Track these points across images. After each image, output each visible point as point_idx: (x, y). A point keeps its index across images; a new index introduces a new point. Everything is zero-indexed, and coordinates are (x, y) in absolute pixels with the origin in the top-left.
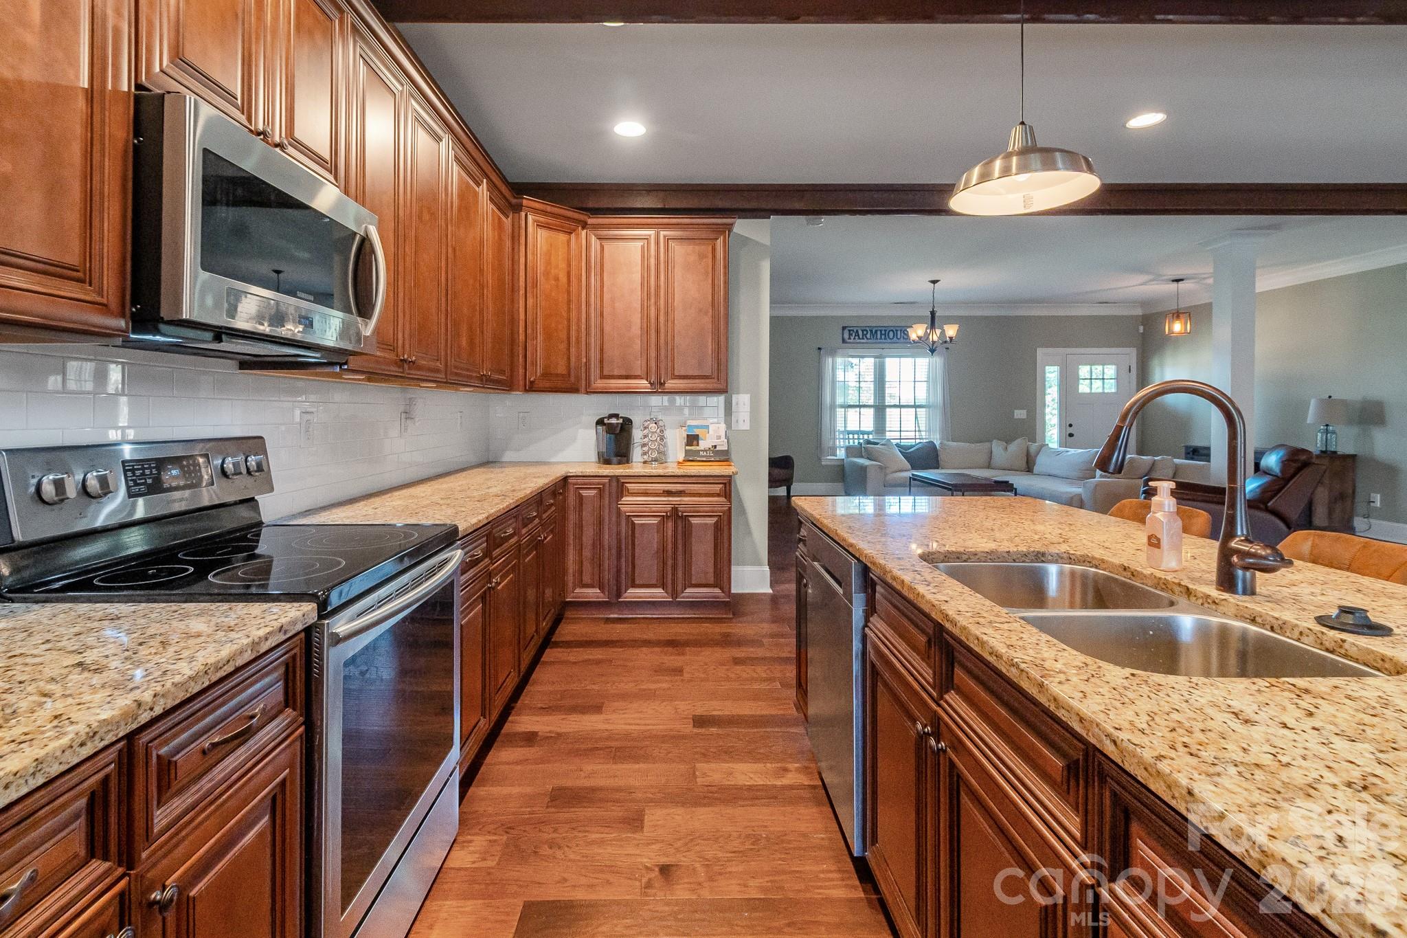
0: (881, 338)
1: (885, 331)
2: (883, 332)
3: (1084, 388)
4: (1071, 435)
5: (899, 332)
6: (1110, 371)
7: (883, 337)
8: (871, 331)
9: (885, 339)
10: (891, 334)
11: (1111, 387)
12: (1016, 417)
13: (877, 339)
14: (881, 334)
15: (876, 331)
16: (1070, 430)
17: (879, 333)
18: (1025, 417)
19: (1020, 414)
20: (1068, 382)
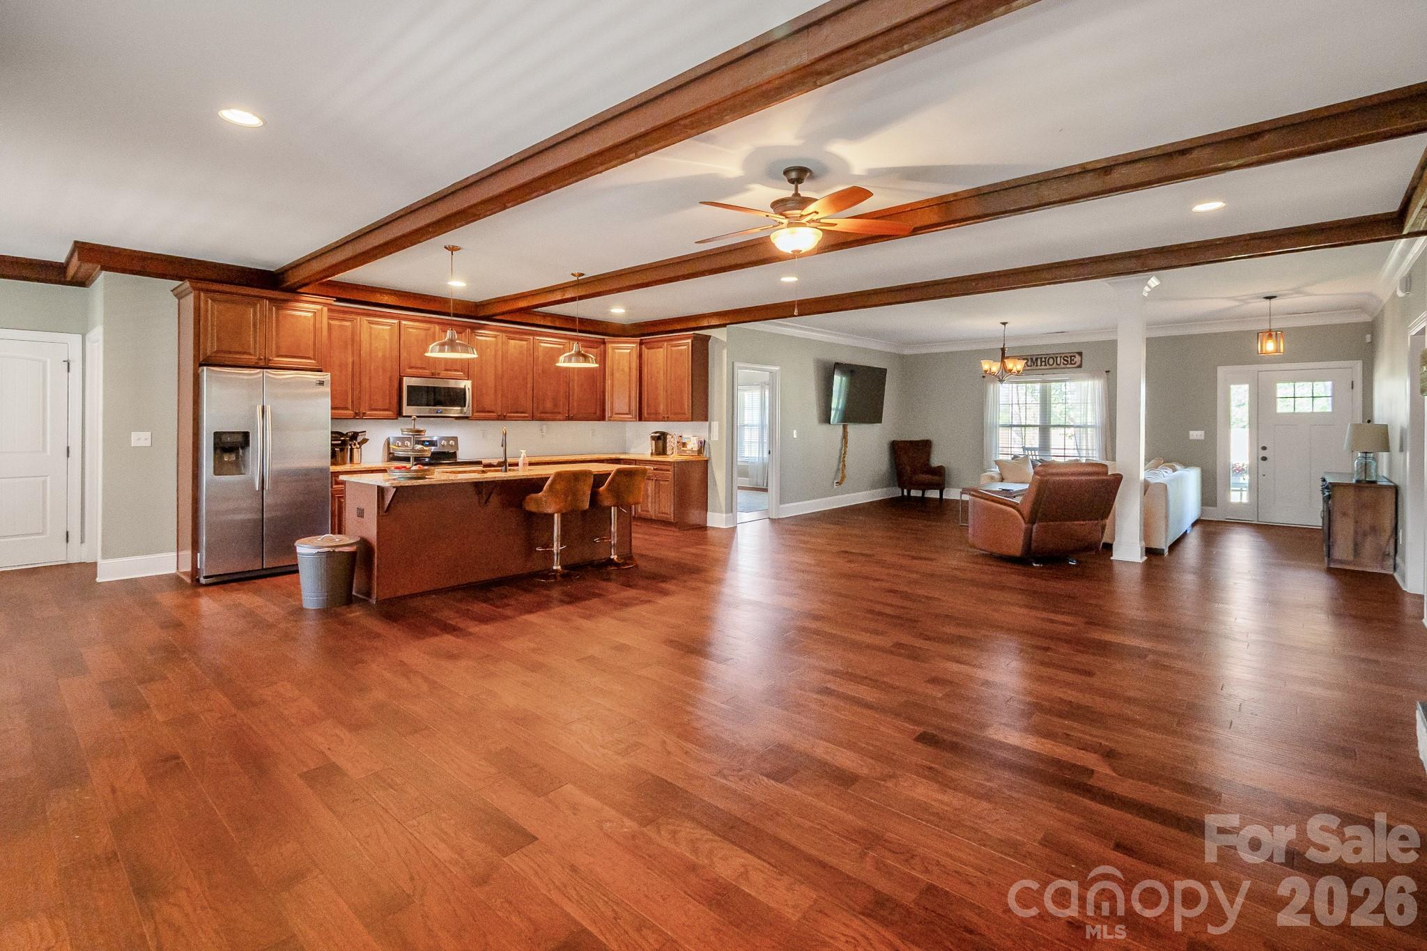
0: (1041, 365)
1: (1045, 358)
2: (1043, 360)
3: (1283, 407)
4: (1264, 459)
5: (1059, 359)
6: (1324, 388)
7: (1043, 363)
8: (1032, 359)
9: (1045, 365)
10: (1051, 361)
11: (1324, 406)
12: (1191, 438)
13: (1037, 366)
14: (1041, 362)
15: (1037, 359)
16: (1263, 453)
17: (1039, 361)
18: (1203, 438)
19: (1196, 435)
20: (1261, 403)
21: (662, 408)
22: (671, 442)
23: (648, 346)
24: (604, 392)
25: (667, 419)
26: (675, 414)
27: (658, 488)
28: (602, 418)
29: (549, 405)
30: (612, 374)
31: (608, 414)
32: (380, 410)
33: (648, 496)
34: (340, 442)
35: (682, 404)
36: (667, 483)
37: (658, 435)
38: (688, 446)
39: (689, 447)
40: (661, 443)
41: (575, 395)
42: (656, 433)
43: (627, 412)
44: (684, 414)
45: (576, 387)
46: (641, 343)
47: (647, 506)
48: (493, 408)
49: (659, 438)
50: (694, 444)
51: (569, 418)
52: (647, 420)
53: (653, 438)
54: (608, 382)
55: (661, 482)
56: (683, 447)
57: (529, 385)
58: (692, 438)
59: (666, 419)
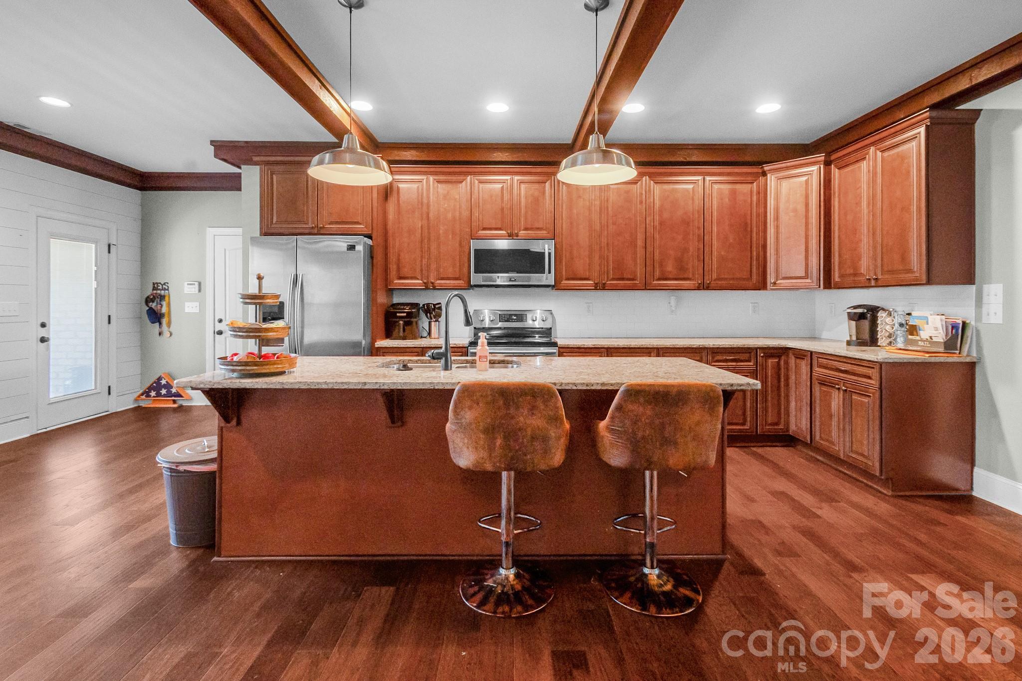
21: (865, 265)
22: (885, 324)
23: (842, 163)
24: (765, 247)
25: (878, 284)
26: (891, 272)
27: (849, 405)
28: (762, 285)
29: (670, 267)
30: (777, 218)
31: (771, 278)
32: (448, 279)
33: (831, 416)
34: (405, 314)
35: (904, 257)
36: (866, 400)
37: (860, 310)
38: (922, 333)
39: (924, 334)
40: (866, 324)
41: (715, 253)
42: (855, 307)
43: (804, 275)
44: (910, 271)
45: (715, 242)
46: (827, 163)
47: (830, 432)
48: (587, 275)
49: (862, 316)
50: (936, 329)
51: (704, 286)
52: (839, 287)
53: (851, 317)
54: (771, 231)
55: (855, 397)
56: (912, 334)
57: (640, 243)
58: (931, 319)
59: (873, 283)
